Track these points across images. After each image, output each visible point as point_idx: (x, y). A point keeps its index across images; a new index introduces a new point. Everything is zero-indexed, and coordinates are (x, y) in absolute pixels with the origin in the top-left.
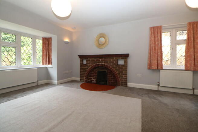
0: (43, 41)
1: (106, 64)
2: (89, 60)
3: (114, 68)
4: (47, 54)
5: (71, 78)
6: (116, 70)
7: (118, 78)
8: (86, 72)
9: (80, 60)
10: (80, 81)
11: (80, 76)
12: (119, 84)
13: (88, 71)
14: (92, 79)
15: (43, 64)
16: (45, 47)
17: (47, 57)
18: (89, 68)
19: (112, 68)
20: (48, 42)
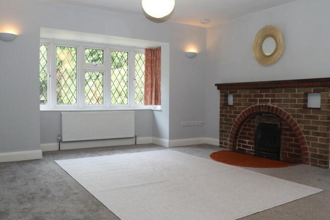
0: (147, 55)
1: (275, 106)
2: (239, 96)
3: (294, 116)
4: (154, 82)
5: (201, 138)
6: (299, 121)
7: (304, 143)
8: (231, 125)
9: (221, 96)
10: (220, 146)
11: (221, 135)
12: (307, 160)
13: (236, 122)
14: (245, 143)
15: (146, 104)
16: (149, 69)
17: (154, 89)
18: (238, 116)
19: (291, 117)
20: (155, 58)
